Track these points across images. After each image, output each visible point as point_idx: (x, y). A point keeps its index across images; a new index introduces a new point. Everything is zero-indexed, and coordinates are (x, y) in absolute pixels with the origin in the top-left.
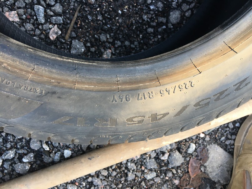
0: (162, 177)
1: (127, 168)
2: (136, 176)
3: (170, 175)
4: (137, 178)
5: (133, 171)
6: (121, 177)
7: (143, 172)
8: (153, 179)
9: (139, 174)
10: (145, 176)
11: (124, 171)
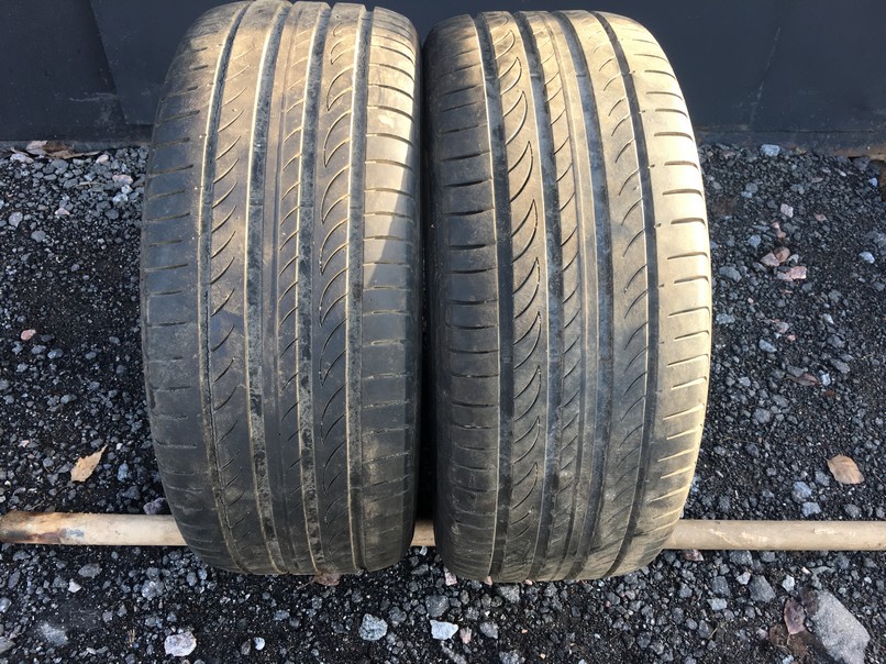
0: (737, 613)
1: (680, 576)
2: (694, 593)
3: (751, 613)
4: (694, 598)
5: (691, 582)
6: (669, 586)
7: (705, 592)
8: (721, 611)
9: (700, 593)
10: (709, 601)
11: (674, 579)
